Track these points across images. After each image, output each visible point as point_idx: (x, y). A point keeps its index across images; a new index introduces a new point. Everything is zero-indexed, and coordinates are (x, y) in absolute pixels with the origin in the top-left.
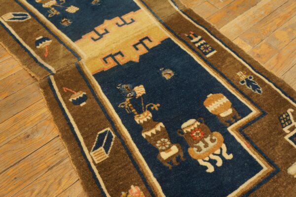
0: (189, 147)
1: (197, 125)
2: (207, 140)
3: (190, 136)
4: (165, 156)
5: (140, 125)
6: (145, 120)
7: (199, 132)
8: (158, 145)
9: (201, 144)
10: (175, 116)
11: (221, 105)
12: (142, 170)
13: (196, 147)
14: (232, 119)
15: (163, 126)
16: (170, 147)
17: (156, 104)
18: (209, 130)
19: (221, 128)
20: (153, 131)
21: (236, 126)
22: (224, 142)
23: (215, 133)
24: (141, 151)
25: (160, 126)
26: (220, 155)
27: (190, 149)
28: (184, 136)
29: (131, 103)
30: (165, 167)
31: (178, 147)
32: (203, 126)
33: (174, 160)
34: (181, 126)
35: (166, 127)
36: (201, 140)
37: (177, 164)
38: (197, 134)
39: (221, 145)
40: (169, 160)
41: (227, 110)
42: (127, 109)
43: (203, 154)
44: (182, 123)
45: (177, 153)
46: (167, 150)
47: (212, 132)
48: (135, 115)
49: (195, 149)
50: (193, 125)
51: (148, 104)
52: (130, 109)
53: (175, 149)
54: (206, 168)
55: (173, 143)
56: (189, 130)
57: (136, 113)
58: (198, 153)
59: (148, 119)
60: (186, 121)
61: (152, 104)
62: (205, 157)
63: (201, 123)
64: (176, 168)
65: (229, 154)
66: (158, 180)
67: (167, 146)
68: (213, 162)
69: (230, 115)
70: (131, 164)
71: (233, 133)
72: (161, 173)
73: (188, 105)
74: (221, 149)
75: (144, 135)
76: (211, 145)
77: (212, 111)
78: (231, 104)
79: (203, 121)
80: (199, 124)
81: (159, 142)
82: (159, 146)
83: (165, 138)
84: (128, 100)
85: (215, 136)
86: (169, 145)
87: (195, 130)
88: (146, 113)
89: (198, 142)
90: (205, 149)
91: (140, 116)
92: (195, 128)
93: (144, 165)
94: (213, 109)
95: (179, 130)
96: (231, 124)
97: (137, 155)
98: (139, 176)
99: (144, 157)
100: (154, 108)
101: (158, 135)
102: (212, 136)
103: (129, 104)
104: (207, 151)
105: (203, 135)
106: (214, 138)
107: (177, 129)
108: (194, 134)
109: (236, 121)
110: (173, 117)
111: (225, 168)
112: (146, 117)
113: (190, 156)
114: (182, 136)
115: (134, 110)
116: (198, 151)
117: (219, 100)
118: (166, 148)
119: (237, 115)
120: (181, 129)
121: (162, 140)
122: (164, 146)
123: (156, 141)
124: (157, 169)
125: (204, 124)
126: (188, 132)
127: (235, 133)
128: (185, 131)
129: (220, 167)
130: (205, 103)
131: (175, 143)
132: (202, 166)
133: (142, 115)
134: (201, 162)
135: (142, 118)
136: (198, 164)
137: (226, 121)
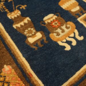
0: (50, 33)
1: (55, 18)
2: (64, 27)
3: (51, 25)
4: (31, 40)
5: (12, 20)
6: (16, 16)
7: (57, 22)
8: (25, 33)
9: (59, 30)
10: (38, 13)
11: (71, 4)
12: (14, 52)
13: (55, 33)
14: (80, 13)
15: (30, 20)
16: (35, 34)
17: (24, 5)
18: (64, 21)
19: (73, 19)
20: (22, 23)
21: (83, 18)
22: (76, 28)
23: (69, 22)
24: (12, 38)
25: (27, 20)
26: (74, 38)
27: (51, 35)
28: (45, 25)
29: (4, 5)
30: (32, 49)
31: (41, 34)
32: (59, 19)
33: (39, 43)
34: (43, 19)
35: (31, 20)
36: (59, 27)
37: (41, 46)
38: (56, 24)
39: (74, 31)
40: (35, 43)
41: (76, 7)
42: (2, 9)
43: (61, 37)
44: (44, 17)
45: (41, 38)
46: (33, 36)
47: (66, 22)
48: (8, 13)
49: (55, 34)
50: (52, 18)
51: (18, 5)
52: (4, 9)
53: (39, 35)
54: (64, 47)
55: (37, 30)
56: (49, 21)
57: (8, 12)
58: (57, 37)
59: (17, 16)
60: (47, 15)
61: (21, 5)
62: (63, 39)
63: (58, 16)
64: (41, 49)
65: (80, 37)
66: (26, 59)
67: (33, 33)
68: (69, 43)
69: (78, 10)
70: (4, 49)
71: (82, 22)
72: (29, 53)
73: (48, 5)
74: (74, 33)
75: (14, 26)
76: (67, 31)
77: (65, 8)
78: (78, 3)
79: (60, 15)
80: (56, 17)
81: (26, 31)
82: (27, 34)
83: (32, 28)
84: (2, 3)
85: (69, 24)
86: (34, 32)
87: (54, 21)
88: (16, 12)
89: (57, 29)
90: (62, 33)
91: (11, 14)
92: (53, 20)
93: (14, 48)
94: (66, 7)
95: (41, 22)
96: (79, 16)
97: (9, 41)
98: (10, 57)
99: (15, 42)
100: (23, 8)
101: (26, 26)
102: (66, 25)
103: (3, 6)
104: (64, 35)
105: (60, 24)
106: (68, 26)
107: (40, 21)
108: (53, 24)
109: (83, 14)
110: (37, 13)
111: (79, 46)
112: (16, 14)
113: (51, 39)
114: (44, 25)
115: (7, 10)
116: (57, 35)
117: (69, 2)
118: (32, 34)
119: (83, 10)
120: (44, 21)
121: (29, 29)
122: (31, 33)
123: (24, 30)
124: (25, 51)
125: (60, 17)
126: (48, 23)
127: (83, 22)
128: (46, 22)
129: (75, 46)
130: (60, 3)
131: (40, 31)
132: (61, 46)
133: (13, 13)
134: (60, 44)
135: (13, 15)
136: (58, 45)
137: (76, 15)
